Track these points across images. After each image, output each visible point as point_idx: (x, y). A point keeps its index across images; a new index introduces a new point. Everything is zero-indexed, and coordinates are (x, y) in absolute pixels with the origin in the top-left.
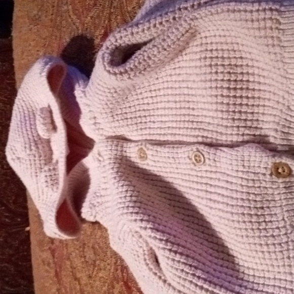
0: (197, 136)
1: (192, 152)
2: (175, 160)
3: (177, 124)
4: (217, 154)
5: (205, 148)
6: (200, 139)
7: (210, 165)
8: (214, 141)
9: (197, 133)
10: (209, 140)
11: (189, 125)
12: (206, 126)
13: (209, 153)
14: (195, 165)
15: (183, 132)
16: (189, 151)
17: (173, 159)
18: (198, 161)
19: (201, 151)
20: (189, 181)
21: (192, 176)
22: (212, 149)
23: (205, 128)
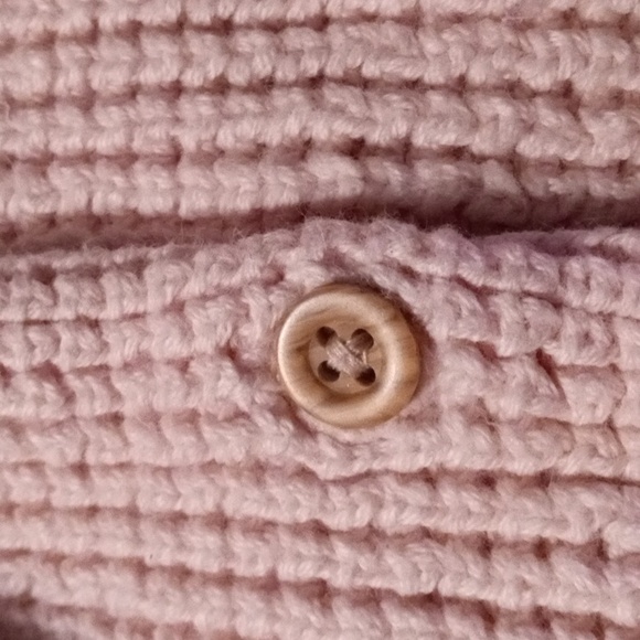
0: (300, 151)
1: (277, 297)
2: (69, 398)
3: (55, 68)
4: (572, 296)
5: (424, 251)
6: (336, 176)
7: (482, 418)
8: (496, 179)
9: (290, 120)
10: (432, 178)
11: (187, 60)
12: (388, 52)
13: (482, 294)
14: (304, 430)
15: (131, 125)
16: (235, 293)
17: (49, 389)
18: (347, 383)
19: (385, 280)
20: (227, 580)
21: (261, 529)
22: (511, 254)
23: (370, 70)
